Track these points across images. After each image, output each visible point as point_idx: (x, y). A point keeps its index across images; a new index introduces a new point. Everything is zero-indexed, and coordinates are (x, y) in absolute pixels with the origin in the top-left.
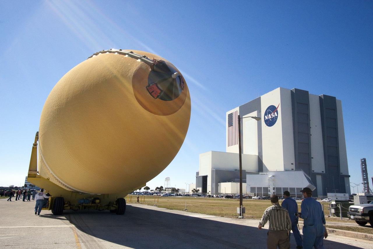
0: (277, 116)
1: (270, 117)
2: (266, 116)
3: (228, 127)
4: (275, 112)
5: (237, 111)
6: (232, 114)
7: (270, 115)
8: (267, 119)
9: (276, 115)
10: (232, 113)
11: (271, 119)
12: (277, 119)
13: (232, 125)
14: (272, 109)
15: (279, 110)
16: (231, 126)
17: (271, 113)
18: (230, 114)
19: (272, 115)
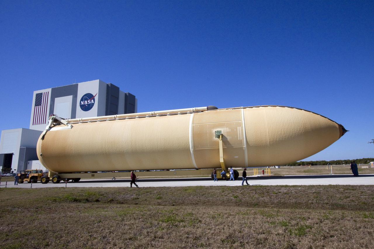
0: (94, 104)
1: (87, 103)
2: (82, 102)
3: (35, 106)
4: (92, 99)
5: (48, 92)
6: (42, 95)
7: (86, 101)
8: (83, 104)
9: (93, 102)
10: (41, 93)
11: (87, 105)
12: (93, 106)
13: (41, 105)
14: (89, 97)
15: (96, 98)
16: (39, 105)
17: (87, 100)
18: (38, 94)
19: (89, 101)
